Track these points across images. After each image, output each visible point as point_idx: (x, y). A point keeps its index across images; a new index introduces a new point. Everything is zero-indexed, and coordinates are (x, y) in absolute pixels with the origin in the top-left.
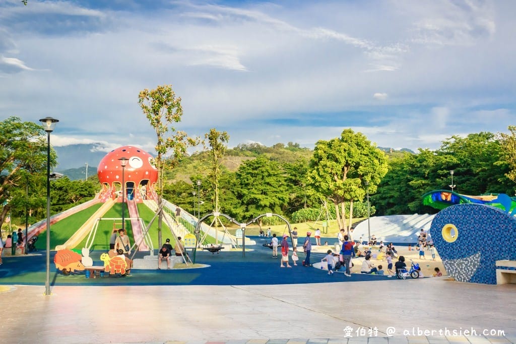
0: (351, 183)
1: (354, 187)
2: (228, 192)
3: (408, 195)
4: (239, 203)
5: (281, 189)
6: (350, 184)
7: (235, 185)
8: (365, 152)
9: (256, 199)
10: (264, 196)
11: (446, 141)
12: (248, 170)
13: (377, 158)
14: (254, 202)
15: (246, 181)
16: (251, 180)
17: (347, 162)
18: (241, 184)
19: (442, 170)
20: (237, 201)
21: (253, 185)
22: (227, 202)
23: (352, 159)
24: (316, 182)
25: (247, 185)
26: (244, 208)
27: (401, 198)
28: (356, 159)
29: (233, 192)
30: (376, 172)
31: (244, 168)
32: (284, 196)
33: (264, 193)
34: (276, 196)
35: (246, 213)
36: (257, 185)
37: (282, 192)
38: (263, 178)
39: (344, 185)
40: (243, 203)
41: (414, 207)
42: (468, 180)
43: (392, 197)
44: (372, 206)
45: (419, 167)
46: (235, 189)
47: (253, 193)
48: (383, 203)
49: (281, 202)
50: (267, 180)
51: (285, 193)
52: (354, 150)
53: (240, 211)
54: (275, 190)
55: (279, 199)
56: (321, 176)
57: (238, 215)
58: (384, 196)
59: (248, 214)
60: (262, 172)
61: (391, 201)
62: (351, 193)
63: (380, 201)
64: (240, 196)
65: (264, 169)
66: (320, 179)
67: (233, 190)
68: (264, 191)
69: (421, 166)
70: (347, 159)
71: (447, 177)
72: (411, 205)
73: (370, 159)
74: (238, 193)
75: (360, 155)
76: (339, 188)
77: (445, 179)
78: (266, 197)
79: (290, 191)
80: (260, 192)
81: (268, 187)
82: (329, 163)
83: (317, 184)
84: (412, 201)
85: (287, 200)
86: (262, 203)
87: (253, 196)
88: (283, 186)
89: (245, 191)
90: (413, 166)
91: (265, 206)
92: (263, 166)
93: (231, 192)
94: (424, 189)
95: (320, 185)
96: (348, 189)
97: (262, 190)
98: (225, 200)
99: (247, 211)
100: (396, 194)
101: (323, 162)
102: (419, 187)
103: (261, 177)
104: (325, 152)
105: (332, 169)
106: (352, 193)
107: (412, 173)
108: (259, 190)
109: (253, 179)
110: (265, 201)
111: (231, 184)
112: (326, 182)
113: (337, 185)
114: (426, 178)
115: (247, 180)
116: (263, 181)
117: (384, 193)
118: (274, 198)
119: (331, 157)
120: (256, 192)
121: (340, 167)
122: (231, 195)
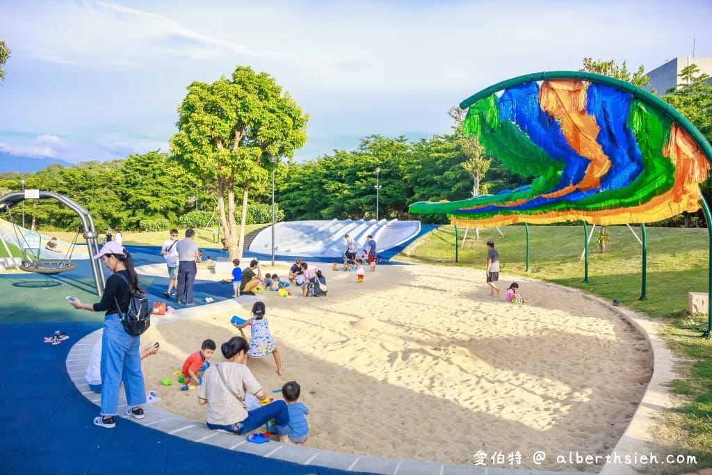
0: (243, 155)
1: (248, 162)
2: (110, 192)
3: (320, 200)
4: (123, 205)
5: (177, 190)
6: (243, 157)
7: (118, 184)
8: (272, 104)
9: (144, 201)
10: (155, 198)
11: (366, 139)
12: (136, 166)
13: (290, 115)
14: (143, 205)
15: (132, 179)
16: (140, 178)
17: (240, 121)
18: (127, 183)
19: (362, 171)
20: (121, 203)
21: (142, 185)
22: (108, 203)
23: (247, 114)
24: (186, 152)
25: (135, 184)
26: (130, 212)
27: (313, 204)
28: (255, 115)
29: (116, 193)
30: (289, 139)
31: (131, 164)
32: (179, 199)
33: (155, 195)
34: (169, 199)
35: (131, 218)
36: (147, 185)
37: (177, 194)
38: (154, 177)
39: (232, 157)
40: (128, 207)
41: (328, 214)
42: (390, 183)
43: (302, 203)
44: (279, 209)
45: (334, 170)
46: (119, 189)
47: (141, 194)
48: (293, 210)
49: (175, 205)
50: (160, 179)
51: (180, 195)
52: (252, 98)
53: (124, 215)
54: (169, 191)
55: (173, 202)
56: (194, 142)
57: (122, 221)
58: (294, 202)
59: (134, 219)
60: (154, 170)
61: (302, 208)
62: (244, 172)
63: (290, 208)
64: (125, 197)
65: (155, 166)
66: (191, 147)
67: (115, 190)
68: (155, 192)
69: (336, 168)
70: (239, 113)
71: (367, 180)
72: (325, 212)
73: (279, 116)
74: (123, 194)
75: (263, 110)
76: (223, 163)
77: (364, 181)
78: (158, 199)
79: (187, 193)
80: (150, 194)
81: (160, 188)
82: (207, 118)
83: (187, 156)
84: (326, 208)
85: (183, 204)
86: (151, 206)
87: (140, 197)
88: (179, 188)
89: (131, 192)
90: (328, 168)
91: (156, 210)
92: (156, 163)
93: (113, 192)
94: (341, 194)
95: (192, 158)
96: (238, 165)
97: (153, 191)
98: (106, 201)
99: (134, 215)
100: (307, 200)
101: (196, 115)
102: (334, 192)
103: (151, 175)
104: (201, 99)
105: (212, 129)
106: (246, 173)
107: (326, 176)
108: (148, 191)
109: (141, 177)
110: (155, 204)
111: (114, 182)
112: (203, 153)
113: (221, 157)
114: (342, 181)
115: (134, 178)
116: (154, 181)
117: (294, 199)
118: (167, 201)
119: (212, 109)
120: (144, 192)
121: (227, 127)
122: (113, 196)
